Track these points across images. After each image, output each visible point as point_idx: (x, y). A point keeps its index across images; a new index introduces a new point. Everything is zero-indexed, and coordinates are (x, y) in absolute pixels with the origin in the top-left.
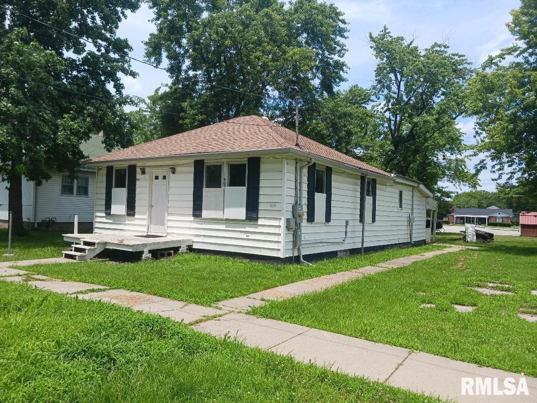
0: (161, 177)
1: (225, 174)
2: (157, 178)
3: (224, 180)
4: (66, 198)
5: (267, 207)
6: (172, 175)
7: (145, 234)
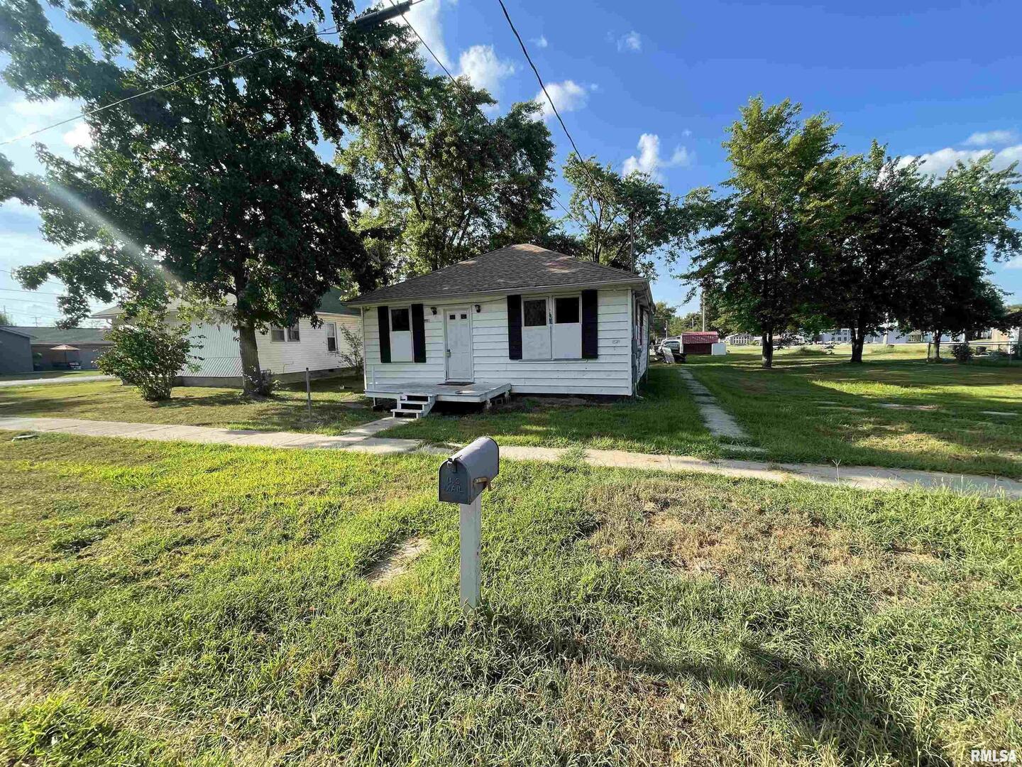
0: (458, 317)
1: (551, 309)
2: (453, 317)
3: (550, 315)
4: (279, 346)
5: (610, 343)
6: (476, 315)
7: (443, 381)
